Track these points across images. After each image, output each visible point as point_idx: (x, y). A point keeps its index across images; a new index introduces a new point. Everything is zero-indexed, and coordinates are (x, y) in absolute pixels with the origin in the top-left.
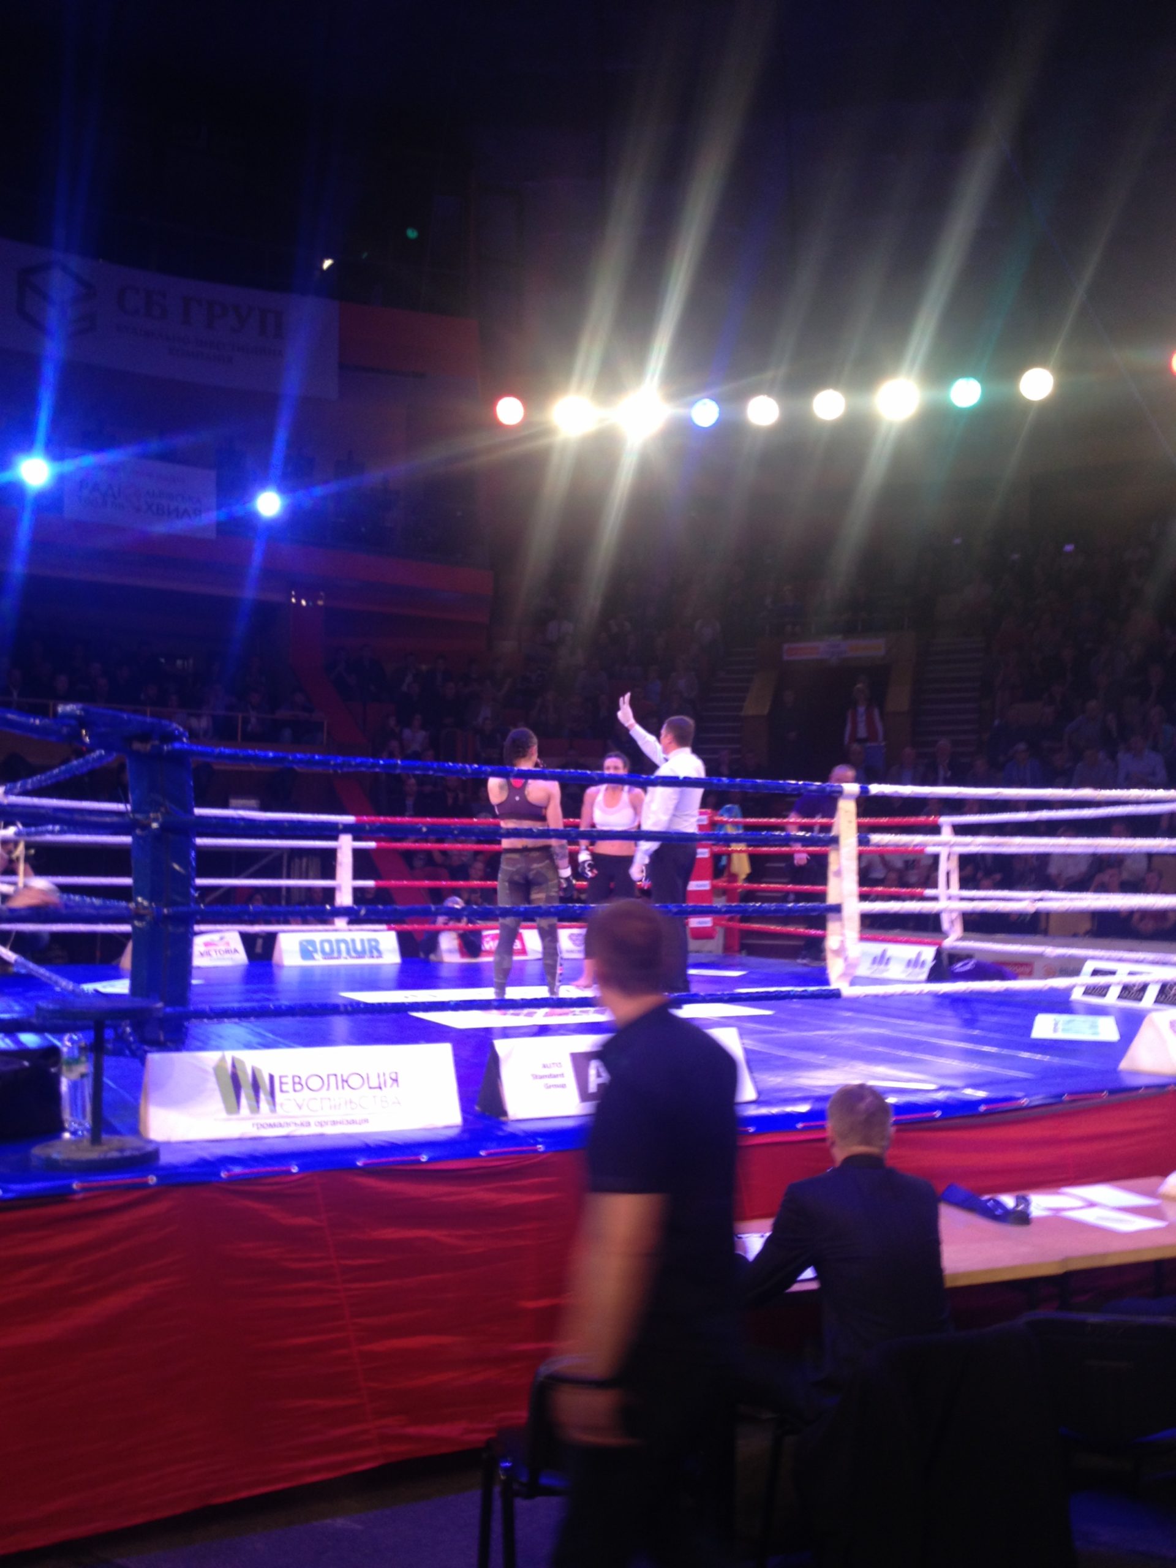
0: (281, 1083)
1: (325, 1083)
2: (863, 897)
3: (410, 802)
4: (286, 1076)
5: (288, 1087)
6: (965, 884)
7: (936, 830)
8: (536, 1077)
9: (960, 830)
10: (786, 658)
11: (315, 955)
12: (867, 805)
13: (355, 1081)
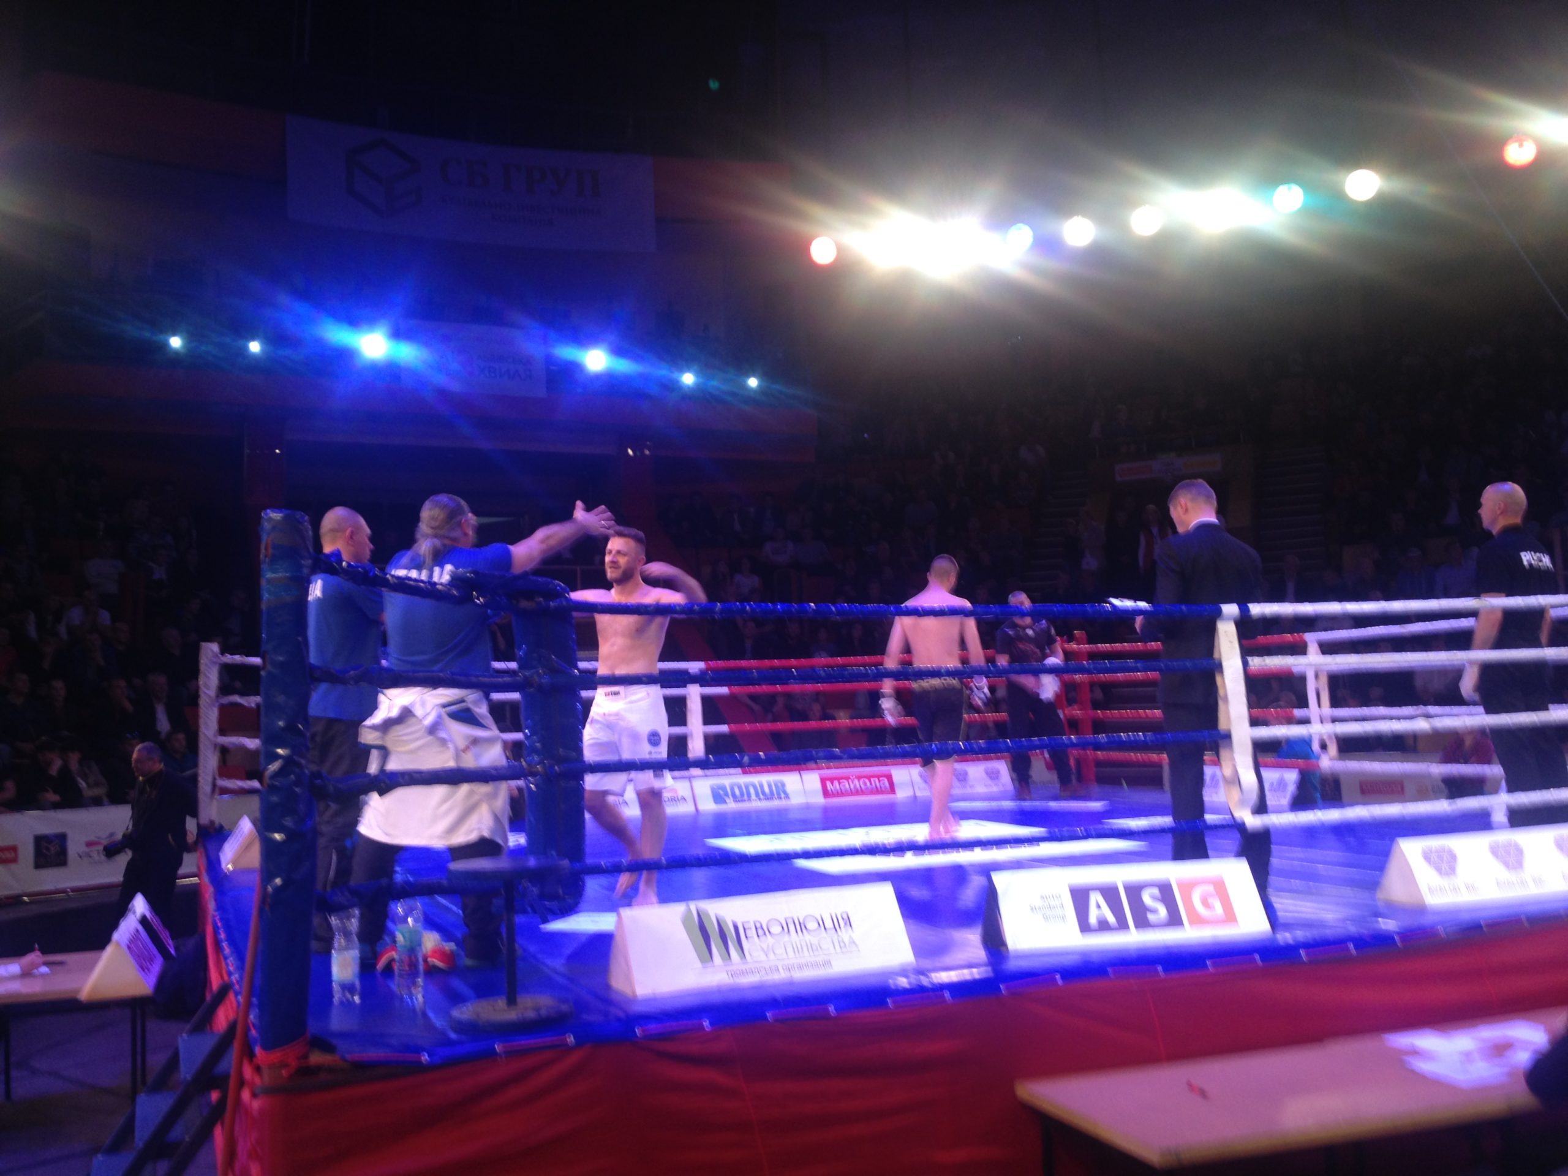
0: (745, 929)
1: (785, 928)
2: (1254, 722)
3: (748, 644)
4: (748, 922)
5: (752, 932)
6: (1335, 703)
7: (1300, 649)
8: (1033, 909)
9: (1328, 648)
10: (1118, 478)
11: (728, 800)
12: (1247, 628)
13: (812, 925)
